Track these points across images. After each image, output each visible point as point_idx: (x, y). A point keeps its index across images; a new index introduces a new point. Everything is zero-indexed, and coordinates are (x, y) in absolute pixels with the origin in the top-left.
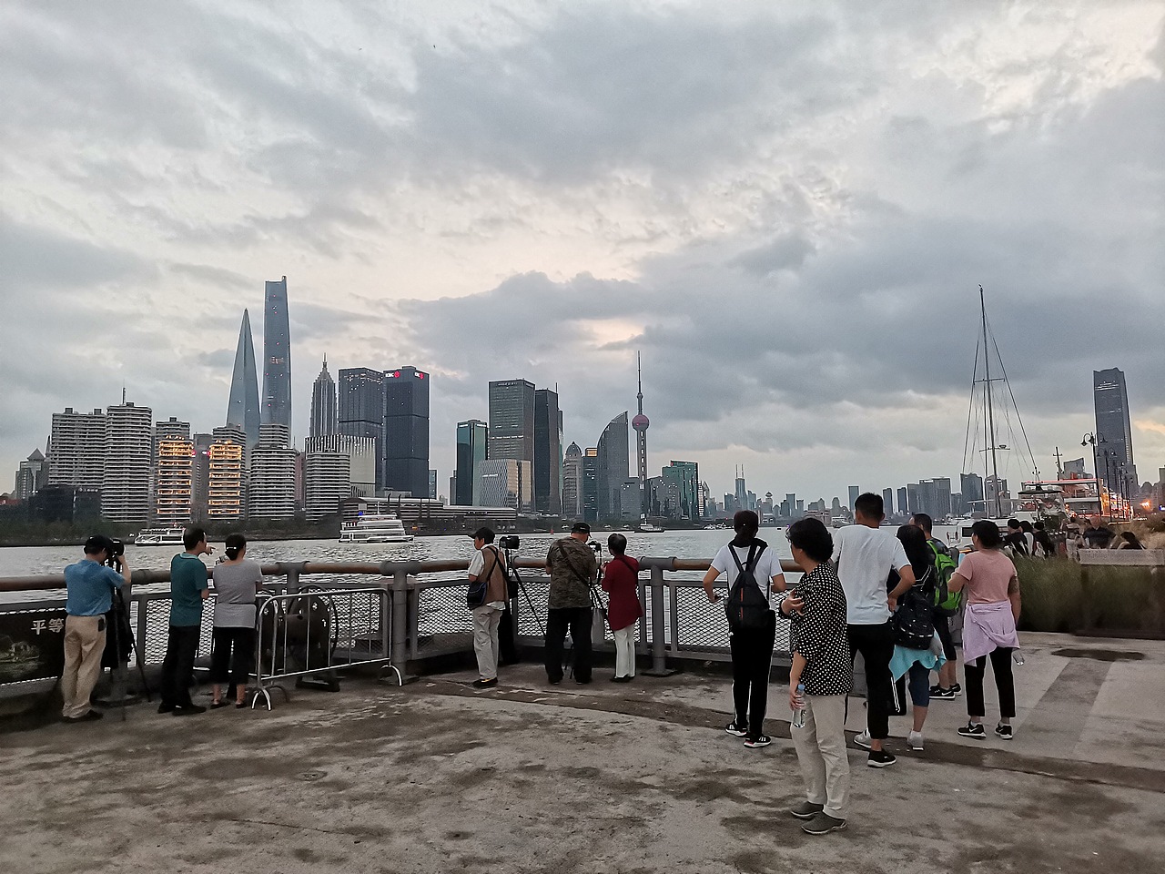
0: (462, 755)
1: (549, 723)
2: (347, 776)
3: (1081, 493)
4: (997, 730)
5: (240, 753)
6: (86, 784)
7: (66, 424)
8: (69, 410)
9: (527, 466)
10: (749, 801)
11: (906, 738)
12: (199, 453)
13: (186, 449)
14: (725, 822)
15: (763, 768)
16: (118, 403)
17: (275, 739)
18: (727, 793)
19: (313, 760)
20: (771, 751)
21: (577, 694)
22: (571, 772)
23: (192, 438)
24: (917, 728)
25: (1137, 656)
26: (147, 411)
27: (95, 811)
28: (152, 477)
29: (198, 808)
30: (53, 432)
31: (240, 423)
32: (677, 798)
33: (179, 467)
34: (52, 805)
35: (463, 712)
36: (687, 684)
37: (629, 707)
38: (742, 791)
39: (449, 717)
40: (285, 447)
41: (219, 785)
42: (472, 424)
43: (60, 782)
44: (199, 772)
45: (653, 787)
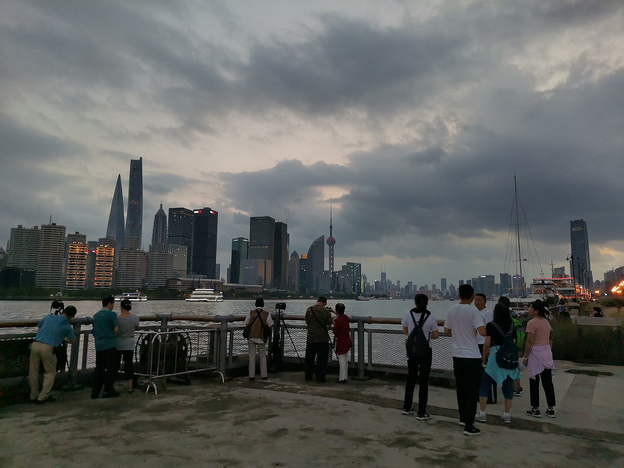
0: (268, 421)
1: (310, 405)
2: (209, 432)
3: (564, 285)
4: (546, 412)
5: (147, 417)
6: (68, 433)
7: (18, 233)
8: (20, 226)
9: (270, 264)
10: (426, 448)
11: (500, 416)
12: (90, 252)
13: (84, 249)
14: (418, 459)
15: (430, 431)
16: (47, 223)
17: (165, 411)
18: (413, 444)
19: (188, 422)
20: (431, 422)
21: (320, 389)
22: (328, 432)
23: (87, 243)
24: (507, 411)
25: (609, 374)
26: (63, 228)
27: (79, 448)
28: (64, 264)
29: (133, 448)
30: (11, 238)
31: (114, 235)
32: (388, 446)
33: (79, 259)
34: (53, 444)
35: (261, 398)
36: (378, 385)
37: (350, 397)
38: (422, 443)
39: (256, 400)
40: (138, 249)
41: (142, 435)
42: (240, 239)
43: (54, 432)
44: (127, 427)
45: (374, 440)
